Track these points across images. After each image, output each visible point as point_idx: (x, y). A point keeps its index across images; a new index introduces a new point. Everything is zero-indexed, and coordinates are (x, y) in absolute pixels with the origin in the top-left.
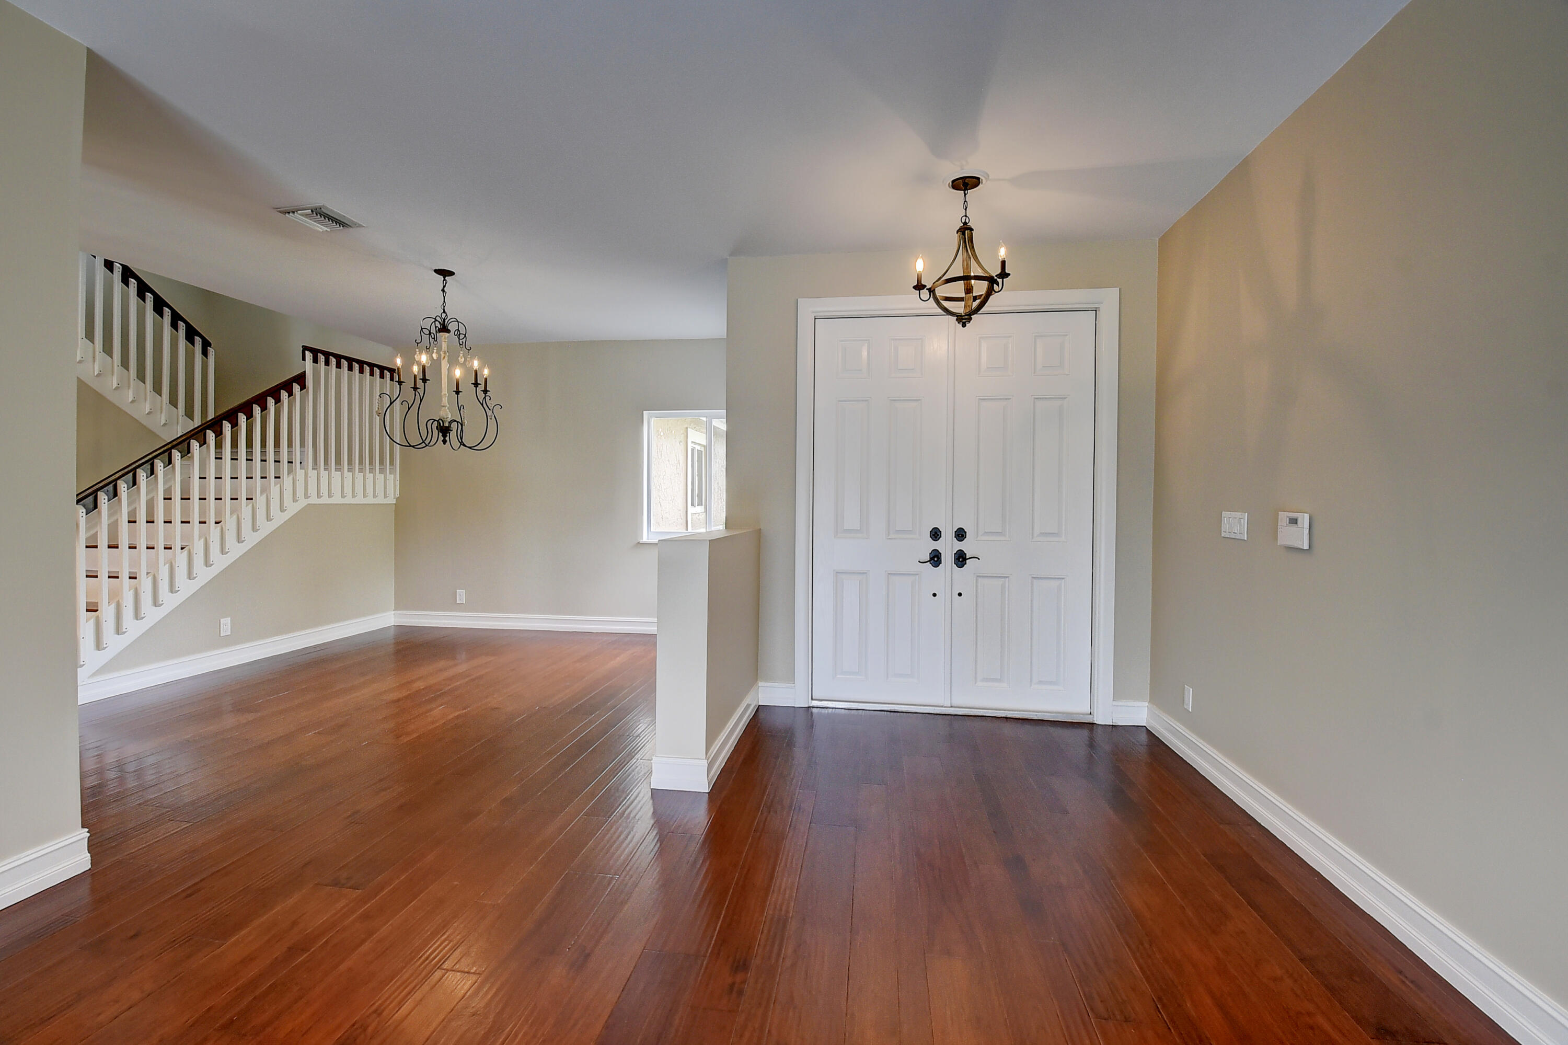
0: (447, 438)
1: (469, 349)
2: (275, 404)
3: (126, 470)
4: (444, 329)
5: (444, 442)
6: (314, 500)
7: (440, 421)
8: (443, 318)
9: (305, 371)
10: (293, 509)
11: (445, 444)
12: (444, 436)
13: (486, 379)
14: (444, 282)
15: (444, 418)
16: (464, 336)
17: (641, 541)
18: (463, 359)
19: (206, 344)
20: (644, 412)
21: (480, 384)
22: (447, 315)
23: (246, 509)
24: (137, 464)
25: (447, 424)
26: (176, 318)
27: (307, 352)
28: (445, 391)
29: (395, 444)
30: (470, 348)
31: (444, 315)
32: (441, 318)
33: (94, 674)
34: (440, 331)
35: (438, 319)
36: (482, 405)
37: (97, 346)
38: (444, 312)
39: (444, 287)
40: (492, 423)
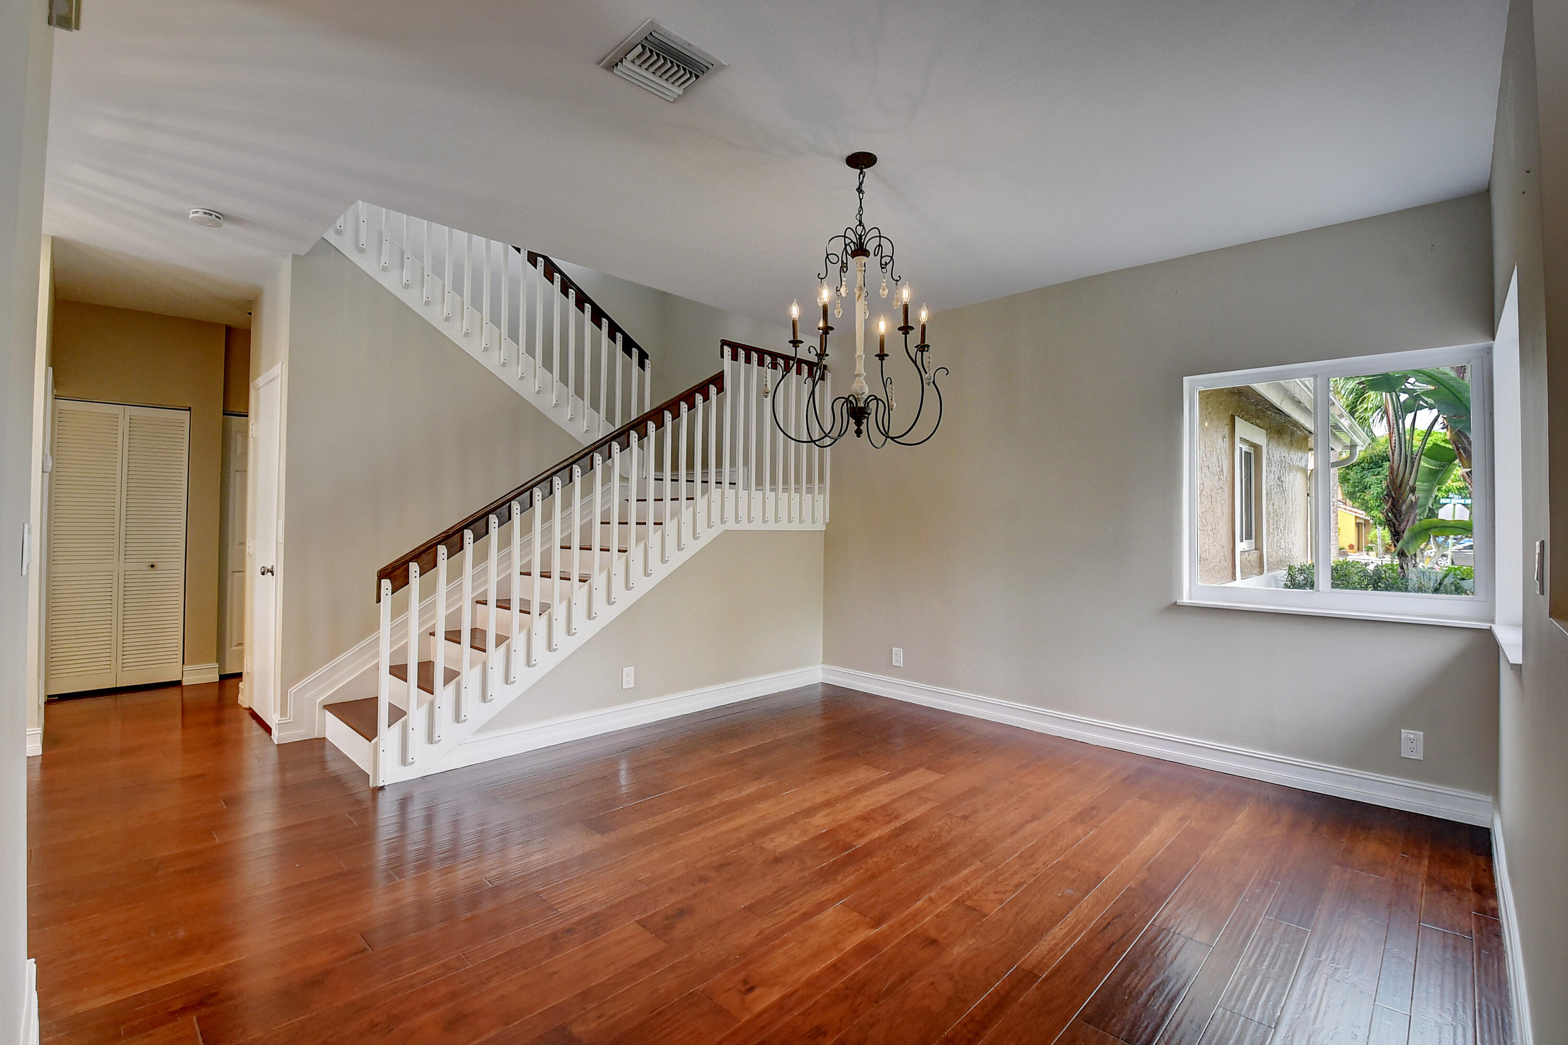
0: (863, 427)
1: (898, 279)
2: (689, 410)
3: (522, 488)
4: (860, 250)
5: (859, 433)
6: (731, 525)
7: (851, 398)
8: (859, 233)
9: (723, 371)
10: (707, 536)
11: (859, 436)
12: (859, 423)
13: (924, 327)
14: (861, 176)
15: (858, 394)
16: (890, 258)
17: (1179, 602)
18: (886, 292)
19: (643, 356)
20: (1184, 378)
21: (913, 328)
22: (864, 228)
23: (654, 536)
24: (534, 481)
25: (861, 404)
26: (614, 329)
27: (725, 347)
28: (860, 351)
29: (789, 439)
30: (899, 276)
31: (860, 229)
32: (855, 233)
33: (479, 731)
34: (854, 254)
35: (850, 234)
36: (915, 363)
37: (537, 360)
38: (861, 224)
39: (861, 184)
40: (930, 390)
